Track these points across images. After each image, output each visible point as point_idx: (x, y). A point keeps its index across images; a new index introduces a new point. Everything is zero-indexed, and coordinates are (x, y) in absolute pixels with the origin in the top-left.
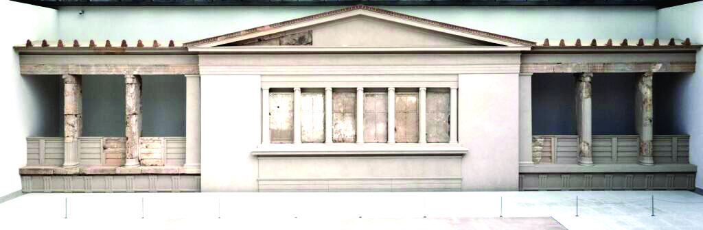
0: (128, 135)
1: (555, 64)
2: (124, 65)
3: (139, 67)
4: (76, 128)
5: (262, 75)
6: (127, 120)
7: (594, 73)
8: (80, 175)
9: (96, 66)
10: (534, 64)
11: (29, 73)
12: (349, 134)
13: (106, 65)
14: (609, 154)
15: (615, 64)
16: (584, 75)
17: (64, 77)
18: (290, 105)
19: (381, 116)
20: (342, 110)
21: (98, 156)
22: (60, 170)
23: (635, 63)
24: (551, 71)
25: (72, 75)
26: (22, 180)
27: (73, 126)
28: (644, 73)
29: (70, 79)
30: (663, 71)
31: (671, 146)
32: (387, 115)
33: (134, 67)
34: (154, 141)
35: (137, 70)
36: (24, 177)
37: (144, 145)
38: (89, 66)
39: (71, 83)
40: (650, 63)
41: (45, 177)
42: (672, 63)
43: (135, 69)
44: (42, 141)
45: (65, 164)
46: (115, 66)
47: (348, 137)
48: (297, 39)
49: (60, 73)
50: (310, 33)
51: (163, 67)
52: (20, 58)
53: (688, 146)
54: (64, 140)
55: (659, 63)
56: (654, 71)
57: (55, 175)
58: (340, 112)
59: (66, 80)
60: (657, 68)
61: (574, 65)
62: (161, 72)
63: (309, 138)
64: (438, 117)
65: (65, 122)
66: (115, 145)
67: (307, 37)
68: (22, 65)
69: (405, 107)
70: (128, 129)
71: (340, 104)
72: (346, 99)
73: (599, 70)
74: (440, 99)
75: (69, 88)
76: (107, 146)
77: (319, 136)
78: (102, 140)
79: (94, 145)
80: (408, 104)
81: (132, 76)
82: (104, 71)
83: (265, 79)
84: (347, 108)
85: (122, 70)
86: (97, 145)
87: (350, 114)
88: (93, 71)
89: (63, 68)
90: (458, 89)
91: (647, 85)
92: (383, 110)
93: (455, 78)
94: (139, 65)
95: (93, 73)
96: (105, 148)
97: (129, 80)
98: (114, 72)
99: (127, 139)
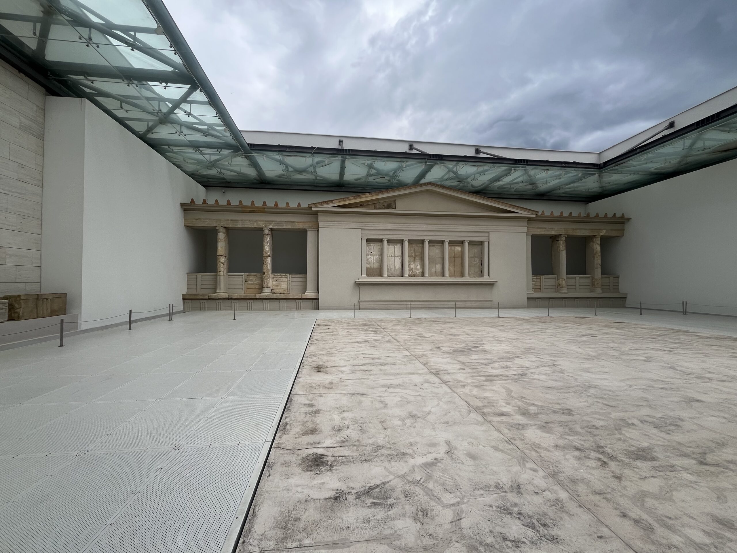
0: (265, 271)
1: (544, 228)
2: (263, 221)
3: (273, 223)
4: (225, 266)
5: (362, 229)
6: (265, 260)
7: (567, 235)
8: (229, 299)
9: (242, 220)
10: (533, 228)
11: (190, 225)
12: (418, 272)
13: (249, 220)
14: (574, 287)
15: (580, 229)
16: (562, 236)
17: (217, 228)
18: (379, 251)
19: (439, 260)
20: (413, 255)
21: (241, 287)
22: (214, 296)
23: (591, 229)
24: (543, 233)
25: (224, 227)
26: (184, 303)
27: (224, 264)
28: (595, 236)
29: (222, 230)
30: (606, 235)
31: (609, 282)
32: (443, 259)
33: (270, 222)
34: (282, 276)
35: (272, 224)
36: (186, 301)
37: (275, 279)
38: (237, 221)
39: (223, 233)
40: (600, 229)
41: (201, 301)
42: (611, 230)
43: (271, 224)
44: (199, 276)
45: (218, 291)
46: (256, 221)
47: (417, 274)
48: (386, 205)
49: (215, 225)
50: (395, 202)
51: (291, 223)
52: (184, 213)
53: (618, 282)
54: (216, 275)
55: (604, 229)
56: (601, 234)
57: (209, 299)
58: (412, 256)
59: (220, 230)
60: (603, 233)
61: (556, 229)
62: (289, 227)
63: (392, 274)
64: (474, 261)
65: (218, 261)
66: (254, 279)
67: (393, 204)
68: (185, 219)
69: (454, 254)
70: (265, 267)
71: (412, 251)
72: (416, 248)
73: (570, 233)
74: (476, 250)
75: (221, 236)
76: (247, 279)
77: (399, 272)
78: (245, 275)
79: (239, 279)
80: (456, 252)
81: (269, 229)
82: (248, 225)
83: (364, 232)
84: (417, 254)
85: (261, 225)
86: (241, 279)
87: (419, 258)
88: (240, 225)
89: (217, 222)
90: (489, 242)
91: (597, 243)
92: (440, 255)
93: (487, 235)
94: (273, 221)
95: (240, 226)
96: (246, 281)
97: (266, 232)
98: (255, 225)
99: (264, 273)
